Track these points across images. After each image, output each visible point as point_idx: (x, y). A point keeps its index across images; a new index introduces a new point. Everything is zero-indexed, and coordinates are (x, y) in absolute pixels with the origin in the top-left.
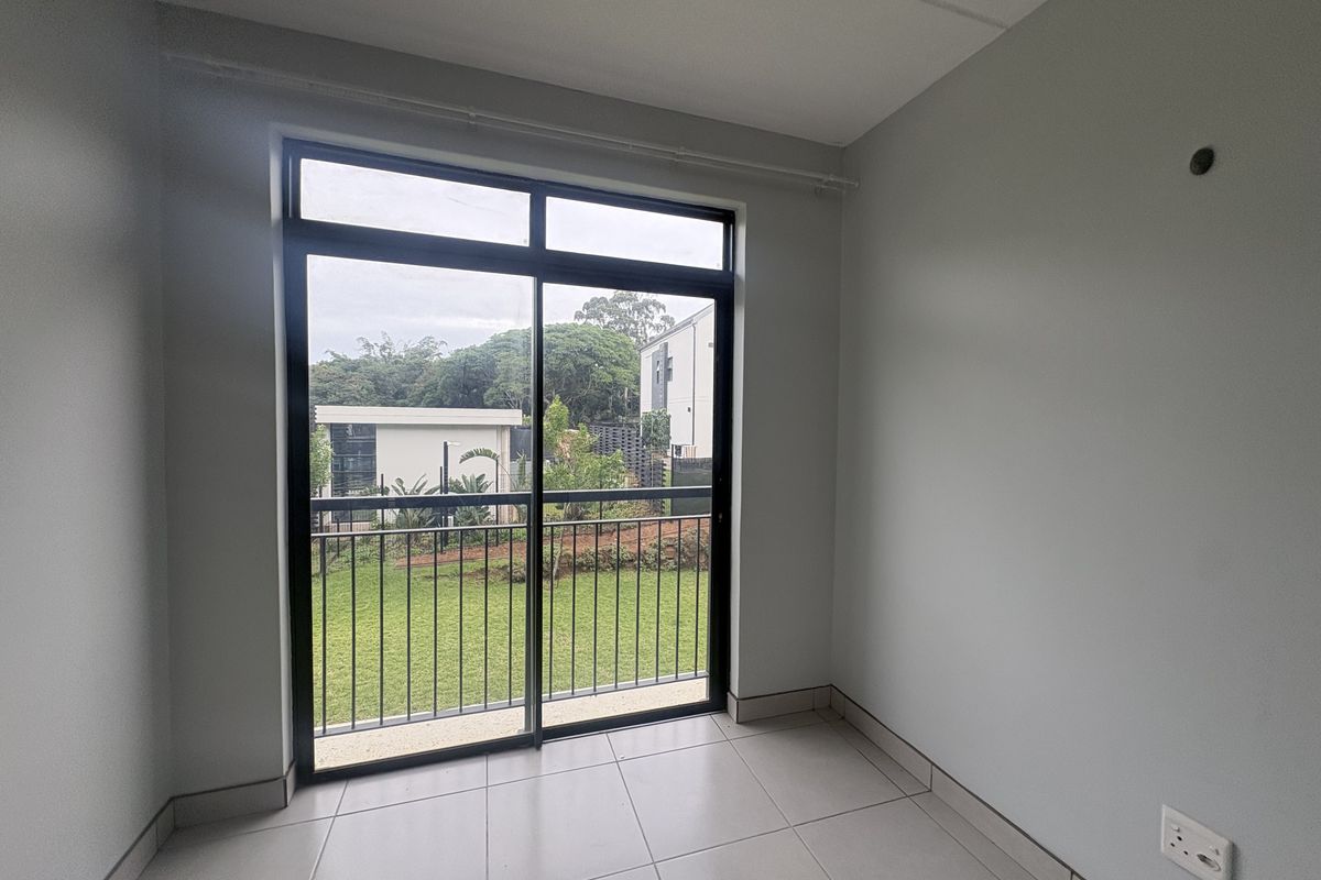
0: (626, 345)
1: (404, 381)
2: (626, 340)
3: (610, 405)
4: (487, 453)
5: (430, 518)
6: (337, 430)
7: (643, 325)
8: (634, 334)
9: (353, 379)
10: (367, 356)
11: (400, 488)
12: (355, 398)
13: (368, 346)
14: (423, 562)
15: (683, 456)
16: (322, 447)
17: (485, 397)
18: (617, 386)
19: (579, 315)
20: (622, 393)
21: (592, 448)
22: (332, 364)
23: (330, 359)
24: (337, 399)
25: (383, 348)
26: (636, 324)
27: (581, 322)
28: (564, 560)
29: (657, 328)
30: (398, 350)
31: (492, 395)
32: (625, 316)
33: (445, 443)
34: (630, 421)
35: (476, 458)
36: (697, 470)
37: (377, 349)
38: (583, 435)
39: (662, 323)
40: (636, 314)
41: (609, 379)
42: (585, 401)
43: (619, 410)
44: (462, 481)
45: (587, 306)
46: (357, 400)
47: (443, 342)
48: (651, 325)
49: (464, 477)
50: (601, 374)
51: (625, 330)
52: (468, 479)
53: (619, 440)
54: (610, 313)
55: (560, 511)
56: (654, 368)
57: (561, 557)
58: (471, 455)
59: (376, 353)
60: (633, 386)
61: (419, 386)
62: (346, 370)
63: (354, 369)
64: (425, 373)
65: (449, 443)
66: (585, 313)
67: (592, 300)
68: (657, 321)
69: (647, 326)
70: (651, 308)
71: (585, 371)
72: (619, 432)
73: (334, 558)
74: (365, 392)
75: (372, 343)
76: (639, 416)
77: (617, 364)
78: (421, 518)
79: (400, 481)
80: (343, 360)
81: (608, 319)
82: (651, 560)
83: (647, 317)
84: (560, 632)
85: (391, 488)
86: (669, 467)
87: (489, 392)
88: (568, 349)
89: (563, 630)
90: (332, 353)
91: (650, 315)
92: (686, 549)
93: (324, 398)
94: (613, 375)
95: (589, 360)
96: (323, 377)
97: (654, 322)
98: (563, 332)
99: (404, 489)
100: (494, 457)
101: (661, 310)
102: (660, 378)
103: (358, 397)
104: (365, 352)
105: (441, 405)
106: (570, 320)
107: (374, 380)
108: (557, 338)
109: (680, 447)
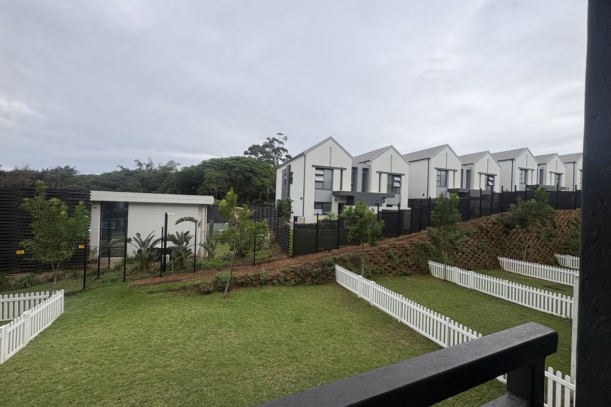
0: (268, 167)
1: (157, 182)
2: (269, 165)
3: (260, 196)
4: (191, 219)
5: (156, 256)
6: (107, 206)
7: (277, 159)
8: (273, 163)
9: (130, 180)
10: (139, 169)
11: (138, 239)
13: (140, 164)
14: (149, 282)
15: (298, 222)
17: (198, 191)
18: (264, 187)
19: (246, 153)
20: (266, 191)
21: (250, 217)
22: (119, 172)
23: (119, 170)
25: (148, 166)
26: (274, 158)
27: (247, 156)
28: (233, 281)
29: (283, 160)
30: (156, 167)
31: (202, 190)
32: (269, 154)
33: (166, 214)
34: (270, 204)
35: (185, 222)
36: (306, 230)
37: (144, 166)
38: (246, 210)
39: (286, 158)
40: (274, 154)
41: (260, 184)
42: (248, 194)
43: (264, 198)
44: (176, 235)
45: (250, 149)
47: (178, 164)
48: (281, 159)
49: (177, 233)
50: (257, 181)
51: (269, 161)
52: (180, 234)
53: (265, 213)
54: (261, 153)
55: (232, 252)
56: (283, 178)
57: (231, 279)
58: (182, 220)
59: (144, 168)
60: (272, 188)
61: (164, 184)
62: (126, 176)
63: (131, 175)
64: (168, 178)
65: (168, 213)
66: (249, 152)
67: (253, 146)
68: (283, 157)
69: (279, 159)
70: (281, 151)
71: (248, 179)
72: (265, 209)
73: (96, 279)
74: (136, 186)
75: (142, 163)
76: (275, 201)
77: (264, 177)
78: (150, 256)
79: (138, 235)
80: (126, 170)
81: (260, 155)
82: (282, 280)
83: (279, 155)
84: (228, 329)
85: (133, 239)
86: (292, 228)
87: (200, 188)
88: (240, 168)
89: (230, 327)
90: (121, 167)
91: (281, 154)
92: (301, 274)
94: (262, 182)
95: (251, 174)
97: (282, 158)
98: (238, 160)
99: (140, 239)
100: (196, 221)
101: (286, 152)
102: (286, 182)
103: (132, 189)
104: (138, 167)
106: (242, 155)
107: (141, 181)
108: (235, 163)
109: (297, 217)
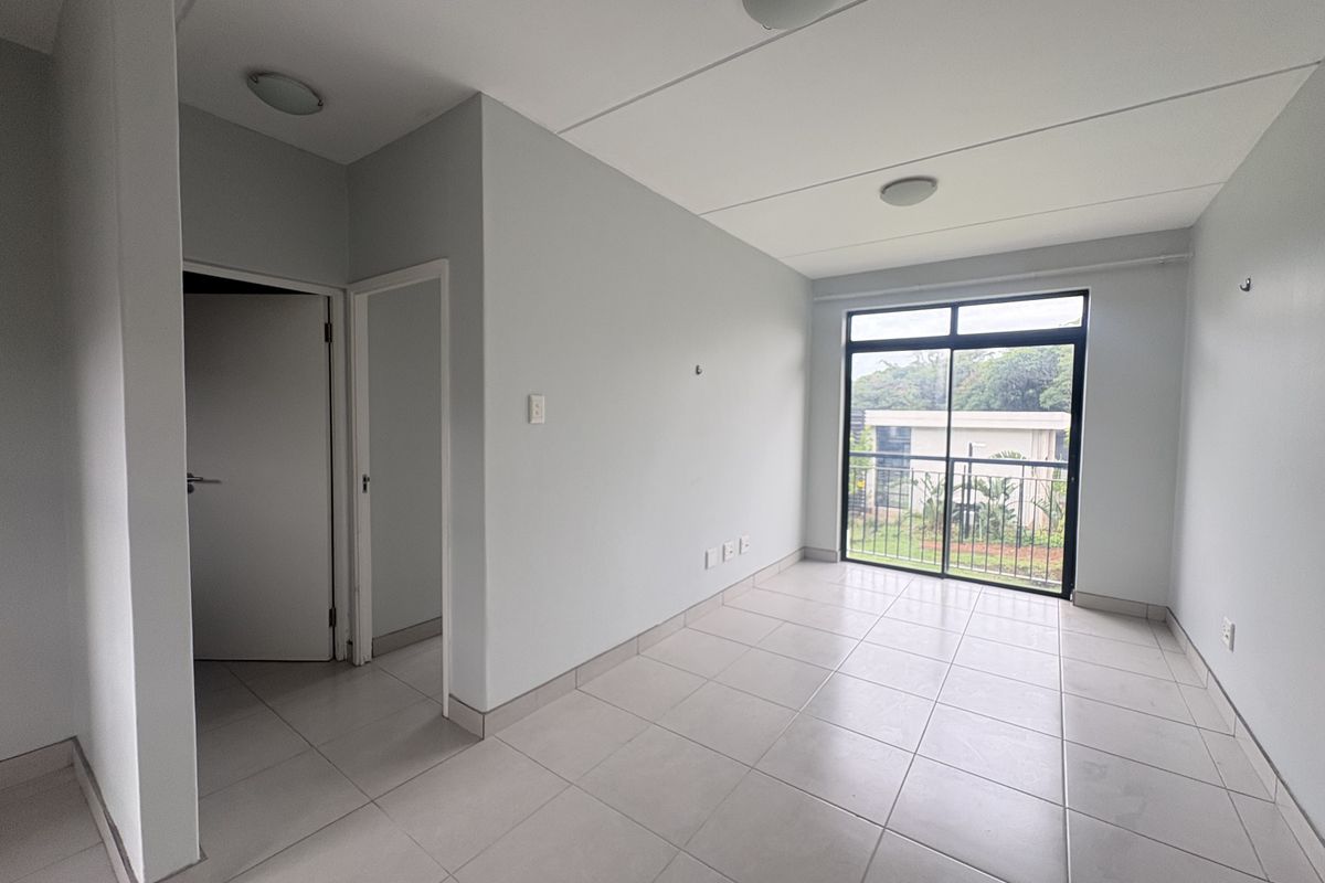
6: (882, 431)
9: (901, 385)
10: (915, 363)
12: (901, 403)
16: (866, 442)
17: (1041, 400)
22: (884, 373)
23: (883, 368)
24: (887, 405)
31: (1051, 397)
33: (970, 445)
37: (925, 356)
44: (986, 481)
46: (904, 405)
49: (989, 480)
52: (994, 480)
59: (924, 359)
61: (965, 390)
62: (896, 378)
63: (902, 376)
64: (972, 376)
65: (974, 444)
74: (912, 397)
80: (894, 368)
87: (1046, 392)
90: (886, 363)
93: (876, 403)
96: (876, 385)
103: (905, 402)
105: (989, 409)
107: (921, 385)
